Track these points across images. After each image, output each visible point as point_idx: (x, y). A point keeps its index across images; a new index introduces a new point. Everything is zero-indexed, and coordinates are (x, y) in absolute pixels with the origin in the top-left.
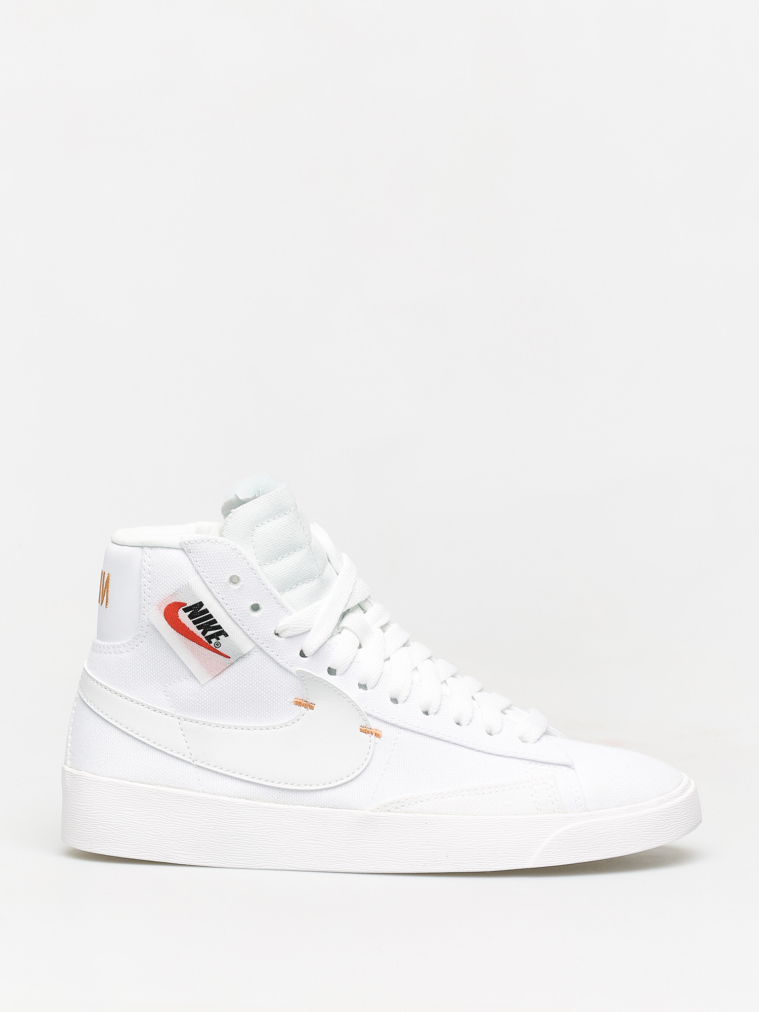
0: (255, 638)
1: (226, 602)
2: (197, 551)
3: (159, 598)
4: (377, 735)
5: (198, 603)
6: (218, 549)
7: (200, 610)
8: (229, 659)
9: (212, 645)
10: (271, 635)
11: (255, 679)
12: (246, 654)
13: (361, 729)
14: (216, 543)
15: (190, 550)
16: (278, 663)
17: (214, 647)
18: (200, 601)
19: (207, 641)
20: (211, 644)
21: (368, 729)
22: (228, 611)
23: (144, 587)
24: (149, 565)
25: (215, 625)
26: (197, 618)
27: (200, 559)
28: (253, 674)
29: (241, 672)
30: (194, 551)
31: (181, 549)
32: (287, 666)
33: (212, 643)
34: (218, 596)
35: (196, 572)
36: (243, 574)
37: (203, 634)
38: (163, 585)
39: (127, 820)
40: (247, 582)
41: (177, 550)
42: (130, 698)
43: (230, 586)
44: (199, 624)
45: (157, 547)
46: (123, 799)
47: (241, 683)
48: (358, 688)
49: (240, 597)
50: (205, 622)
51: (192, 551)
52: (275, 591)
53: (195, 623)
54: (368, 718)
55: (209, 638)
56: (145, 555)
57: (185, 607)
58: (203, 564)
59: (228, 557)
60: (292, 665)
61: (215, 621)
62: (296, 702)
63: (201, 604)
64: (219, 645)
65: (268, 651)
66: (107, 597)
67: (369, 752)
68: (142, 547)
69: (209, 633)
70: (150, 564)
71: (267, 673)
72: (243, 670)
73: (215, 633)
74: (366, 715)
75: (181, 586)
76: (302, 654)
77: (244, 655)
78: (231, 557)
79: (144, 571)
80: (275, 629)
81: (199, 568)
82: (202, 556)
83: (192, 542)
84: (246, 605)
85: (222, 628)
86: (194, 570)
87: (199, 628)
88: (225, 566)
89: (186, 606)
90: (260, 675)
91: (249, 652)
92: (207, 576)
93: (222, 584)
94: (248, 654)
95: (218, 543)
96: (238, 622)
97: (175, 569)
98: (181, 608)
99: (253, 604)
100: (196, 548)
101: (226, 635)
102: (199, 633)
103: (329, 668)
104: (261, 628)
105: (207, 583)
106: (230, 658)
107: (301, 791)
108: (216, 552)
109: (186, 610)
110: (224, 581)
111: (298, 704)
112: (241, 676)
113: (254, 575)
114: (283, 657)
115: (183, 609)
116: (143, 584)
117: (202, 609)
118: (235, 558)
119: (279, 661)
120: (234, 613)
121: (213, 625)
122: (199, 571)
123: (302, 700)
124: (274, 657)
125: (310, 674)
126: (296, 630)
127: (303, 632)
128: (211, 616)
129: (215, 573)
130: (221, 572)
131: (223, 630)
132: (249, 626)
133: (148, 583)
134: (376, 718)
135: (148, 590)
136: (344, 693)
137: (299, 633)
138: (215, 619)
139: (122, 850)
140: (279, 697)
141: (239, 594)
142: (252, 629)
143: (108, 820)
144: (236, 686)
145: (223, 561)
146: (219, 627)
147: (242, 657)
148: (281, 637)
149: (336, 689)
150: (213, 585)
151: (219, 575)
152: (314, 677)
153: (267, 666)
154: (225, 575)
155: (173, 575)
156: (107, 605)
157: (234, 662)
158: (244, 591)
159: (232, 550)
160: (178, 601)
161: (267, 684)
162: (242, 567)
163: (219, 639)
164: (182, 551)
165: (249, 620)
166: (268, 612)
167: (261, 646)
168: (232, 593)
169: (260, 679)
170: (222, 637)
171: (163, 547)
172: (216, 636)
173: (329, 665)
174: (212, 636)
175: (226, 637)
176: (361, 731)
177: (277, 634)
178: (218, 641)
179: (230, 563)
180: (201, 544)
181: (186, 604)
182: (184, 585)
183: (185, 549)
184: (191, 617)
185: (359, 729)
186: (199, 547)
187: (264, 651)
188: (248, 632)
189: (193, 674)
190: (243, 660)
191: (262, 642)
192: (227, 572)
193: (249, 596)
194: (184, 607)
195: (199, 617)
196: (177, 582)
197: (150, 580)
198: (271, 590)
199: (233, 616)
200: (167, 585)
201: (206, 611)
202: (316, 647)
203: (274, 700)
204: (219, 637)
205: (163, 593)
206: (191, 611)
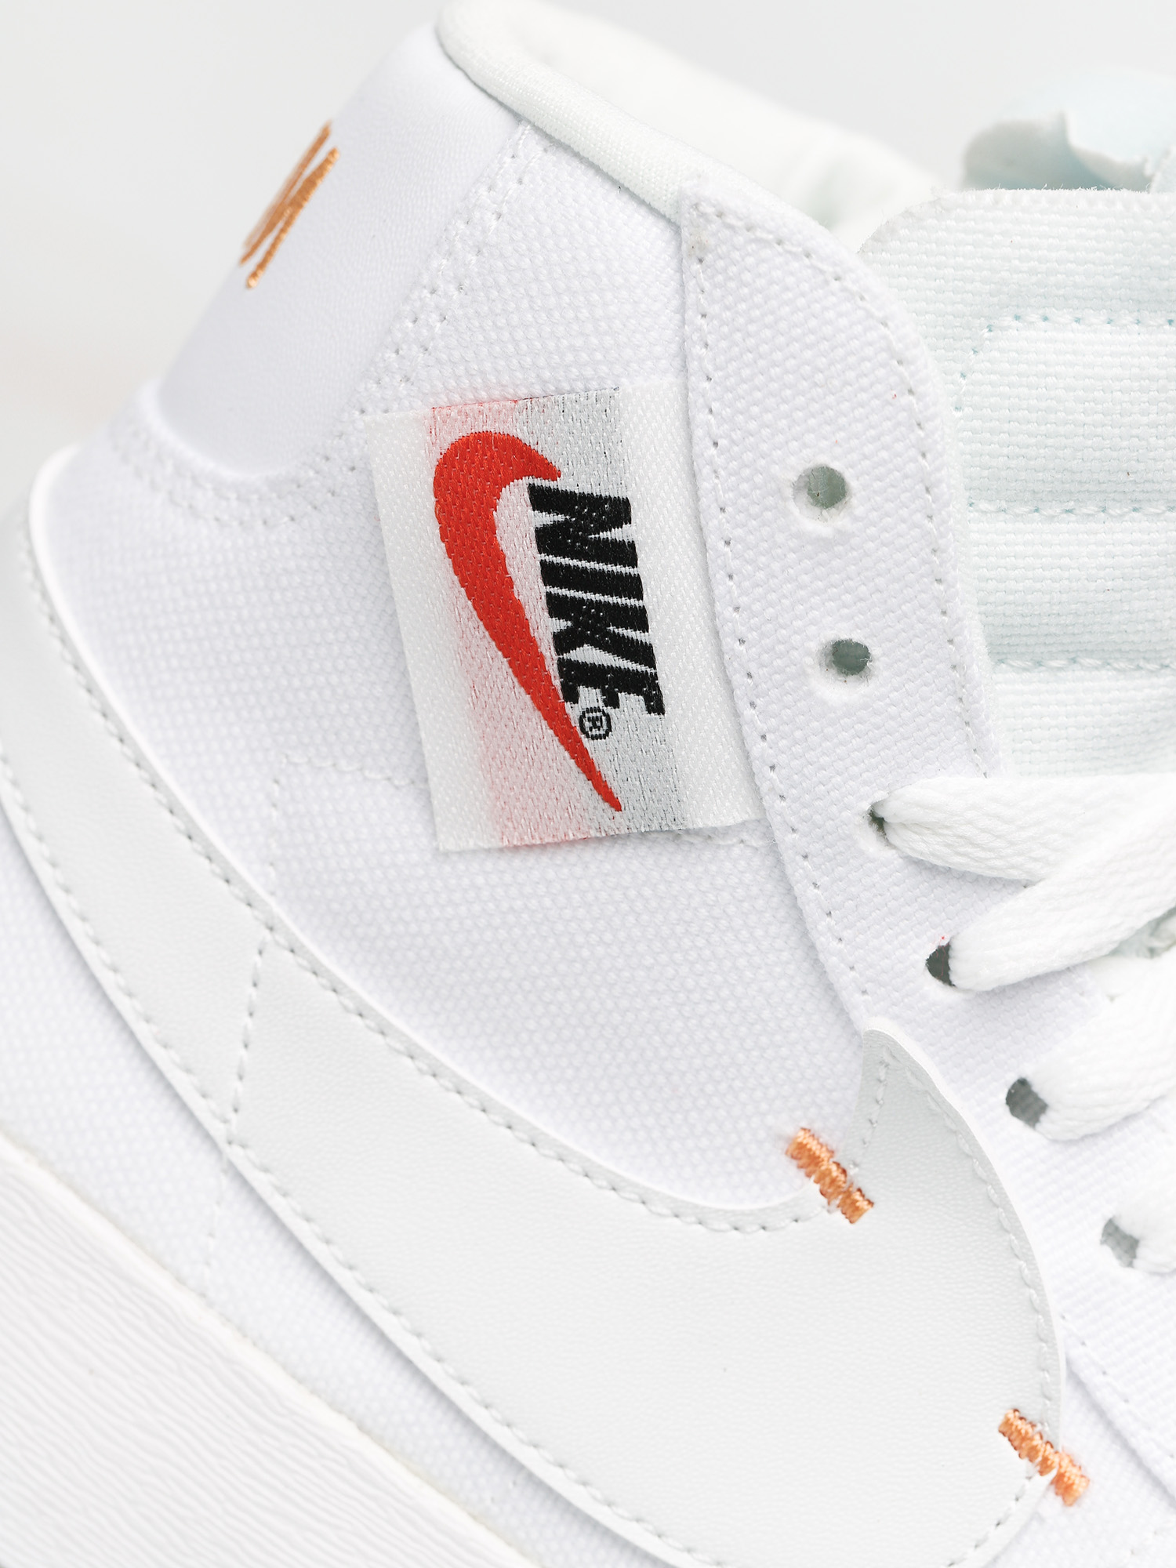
0: (772, 789)
1: (734, 564)
2: (733, 270)
3: (458, 378)
4: (1063, 1487)
5: (608, 499)
6: (830, 314)
7: (603, 535)
8: (610, 811)
9: (573, 711)
10: (846, 814)
11: (678, 956)
12: (697, 833)
13: (1007, 1423)
14: (835, 285)
15: (703, 247)
16: (812, 947)
17: (575, 723)
18: (622, 495)
19: (557, 682)
20: (568, 705)
21: (1037, 1441)
22: (718, 607)
23: (426, 293)
24: (499, 216)
25: (630, 633)
26: (566, 561)
27: (727, 315)
28: (679, 929)
29: (632, 893)
30: (721, 264)
31: (669, 221)
32: (845, 980)
33: (576, 701)
34: (714, 522)
35: (677, 363)
36: (877, 485)
37: (563, 642)
38: (506, 336)
40: (872, 531)
41: (651, 219)
42: (119, 724)
43: (792, 506)
44: (564, 592)
45: (576, 155)
47: (608, 937)
48: (1099, 1237)
49: (806, 578)
50: (598, 597)
51: (709, 258)
52: (975, 638)
53: (550, 574)
54: (1066, 1389)
55: (576, 676)
56: (508, 160)
57: (546, 483)
58: (724, 344)
59: (851, 375)
60: (868, 986)
61: (639, 619)
62: (801, 1147)
63: (619, 511)
64: (599, 724)
65: (799, 871)
66: (274, 246)
67: (985, 1540)
68: (518, 117)
69: (588, 654)
70: (505, 209)
71: (742, 962)
72: (647, 892)
73: (611, 669)
74: (1063, 1373)
75: (580, 385)
76: (939, 965)
77: (688, 832)
78: (865, 382)
79: (462, 226)
80: (879, 796)
81: (699, 350)
82: (743, 306)
83: (731, 220)
84: (812, 630)
85: (652, 664)
86: (674, 348)
87: (556, 607)
88: (815, 407)
89: (552, 484)
90: (707, 953)
91: (715, 829)
92: (715, 406)
93: (759, 479)
94: (708, 836)
95: (844, 289)
96: (738, 679)
97: (595, 297)
98: (526, 481)
99: (844, 637)
100: (736, 255)
101: (655, 705)
102: (545, 627)
103: (1022, 1083)
104: (824, 760)
105: (699, 433)
106: (617, 806)
107: (606, 1533)
108: (813, 323)
109: (541, 499)
110: (776, 469)
111: (806, 1157)
112: (625, 907)
113: (918, 517)
114: (847, 934)
115: (532, 489)
116: (425, 280)
117: (616, 534)
118: (876, 396)
119: (824, 941)
120: (742, 630)
121: (621, 631)
122: (693, 365)
123: (832, 1153)
124: (811, 911)
125: (918, 1072)
126: (969, 849)
127: (995, 874)
128: (633, 587)
129: (755, 410)
130: (783, 423)
131: (655, 677)
132: (773, 722)
133: (452, 289)
134: (1100, 1412)
135: (435, 317)
136: (1019, 1232)
137: (974, 868)
138: (643, 610)
140: (738, 1084)
141: (807, 563)
142: (783, 743)
144: (580, 939)
145: (819, 377)
146: (645, 654)
147: (676, 835)
148: (889, 844)
149: (995, 1198)
150: (720, 461)
151: (766, 432)
152: (929, 1091)
153: (759, 933)
154: (794, 445)
155: (571, 314)
156: (254, 275)
157: (628, 835)
158: (836, 563)
159: (884, 356)
160: (528, 439)
161: (717, 1007)
162: (884, 454)
163: (613, 702)
164: (668, 234)
165: (789, 699)
166: (893, 710)
167: (778, 835)
168: (780, 538)
169: (699, 967)
170: (631, 703)
171: (598, 170)
172: (612, 684)
173: (1028, 1071)
174: (593, 675)
175: (650, 710)
176: (1007, 1430)
177: (878, 821)
178: (609, 710)
179: (845, 406)
180: (766, 253)
181: (552, 473)
182: (594, 384)
183: (685, 233)
184: (546, 539)
185: (1000, 1419)
186: (750, 260)
187: (779, 862)
188: (757, 748)
189: (426, 780)
190: (671, 847)
191: (793, 820)
192: (810, 438)
193: (847, 598)
194: (538, 482)
195: (583, 564)
196: (569, 357)
197: (467, 283)
198: (959, 620)
199: (729, 642)
200: (524, 347)
201: (627, 553)
202: (1014, 970)
203: (709, 1088)
204: (622, 696)
205: (488, 366)
206: (560, 518)
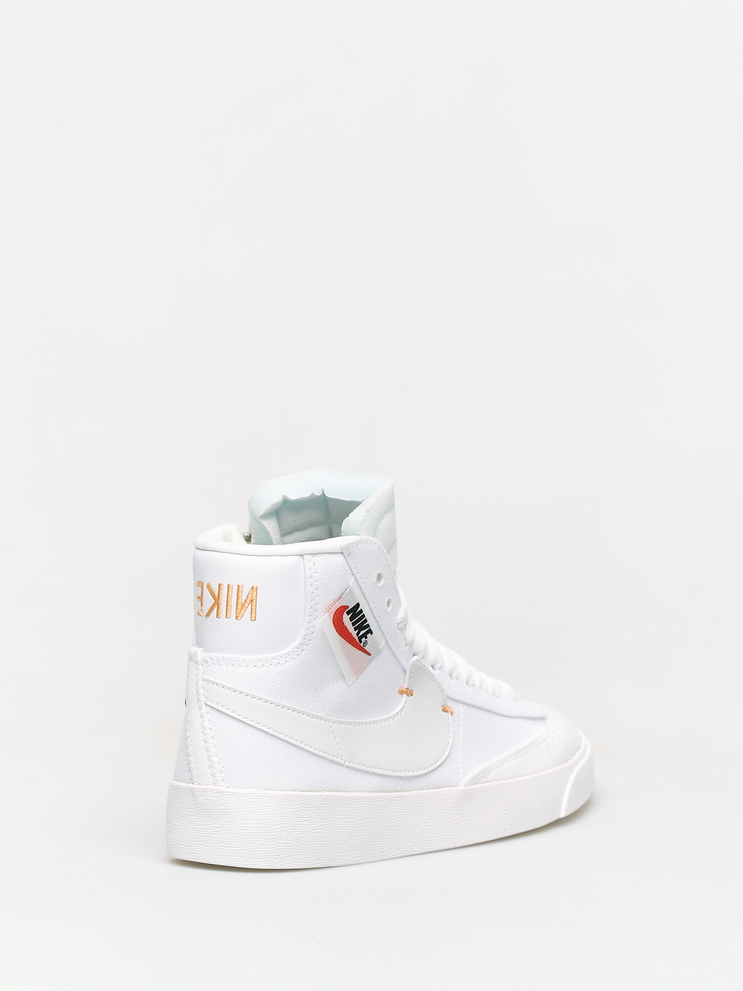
0: (386, 633)
1: (373, 600)
3: (325, 604)
4: (451, 713)
5: (357, 605)
7: (358, 611)
8: (371, 656)
12: (380, 651)
15: (350, 553)
16: (395, 655)
17: (363, 646)
18: (358, 602)
19: (358, 641)
20: (361, 644)
21: (446, 708)
22: (372, 609)
23: (311, 594)
26: (355, 620)
27: (357, 560)
29: (375, 668)
31: (341, 553)
33: (362, 642)
36: (385, 570)
37: (357, 634)
39: (304, 831)
40: (386, 579)
41: (338, 555)
43: (377, 583)
44: (355, 626)
45: (320, 553)
46: (300, 810)
50: (360, 622)
53: (353, 624)
55: (360, 638)
57: (348, 610)
58: (359, 566)
61: (366, 621)
62: (400, 691)
63: (359, 605)
64: (366, 643)
65: (392, 644)
66: (251, 610)
69: (361, 633)
73: (365, 633)
75: (345, 590)
79: (310, 579)
81: (355, 570)
85: (370, 627)
87: (355, 629)
92: (361, 577)
93: (372, 583)
96: (378, 619)
98: (345, 611)
99: (388, 599)
100: (355, 549)
101: (372, 633)
102: (354, 634)
104: (391, 622)
105: (360, 583)
110: (373, 579)
111: (402, 692)
115: (347, 612)
116: (309, 592)
117: (359, 609)
118: (380, 556)
120: (377, 611)
121: (364, 625)
122: (355, 573)
123: (404, 688)
124: (394, 649)
128: (364, 616)
131: (371, 629)
132: (384, 622)
133: (315, 590)
134: (449, 696)
135: (316, 597)
138: (366, 619)
139: (300, 861)
141: (382, 592)
142: (387, 624)
143: (289, 834)
146: (368, 626)
150: (366, 585)
153: (389, 659)
154: (374, 575)
156: (253, 618)
157: (374, 659)
158: (385, 588)
160: (344, 604)
163: (367, 638)
165: (385, 616)
167: (388, 640)
170: (369, 636)
172: (365, 635)
174: (363, 636)
175: (371, 635)
178: (366, 640)
179: (378, 561)
182: (346, 587)
183: (344, 553)
184: (351, 619)
185: (441, 709)
188: (383, 628)
189: (344, 676)
190: (379, 655)
191: (390, 636)
192: (376, 570)
193: (387, 593)
195: (356, 618)
196: (341, 586)
197: (318, 588)
199: (376, 614)
201: (361, 611)
204: (367, 636)
205: (329, 598)
206: (352, 613)
